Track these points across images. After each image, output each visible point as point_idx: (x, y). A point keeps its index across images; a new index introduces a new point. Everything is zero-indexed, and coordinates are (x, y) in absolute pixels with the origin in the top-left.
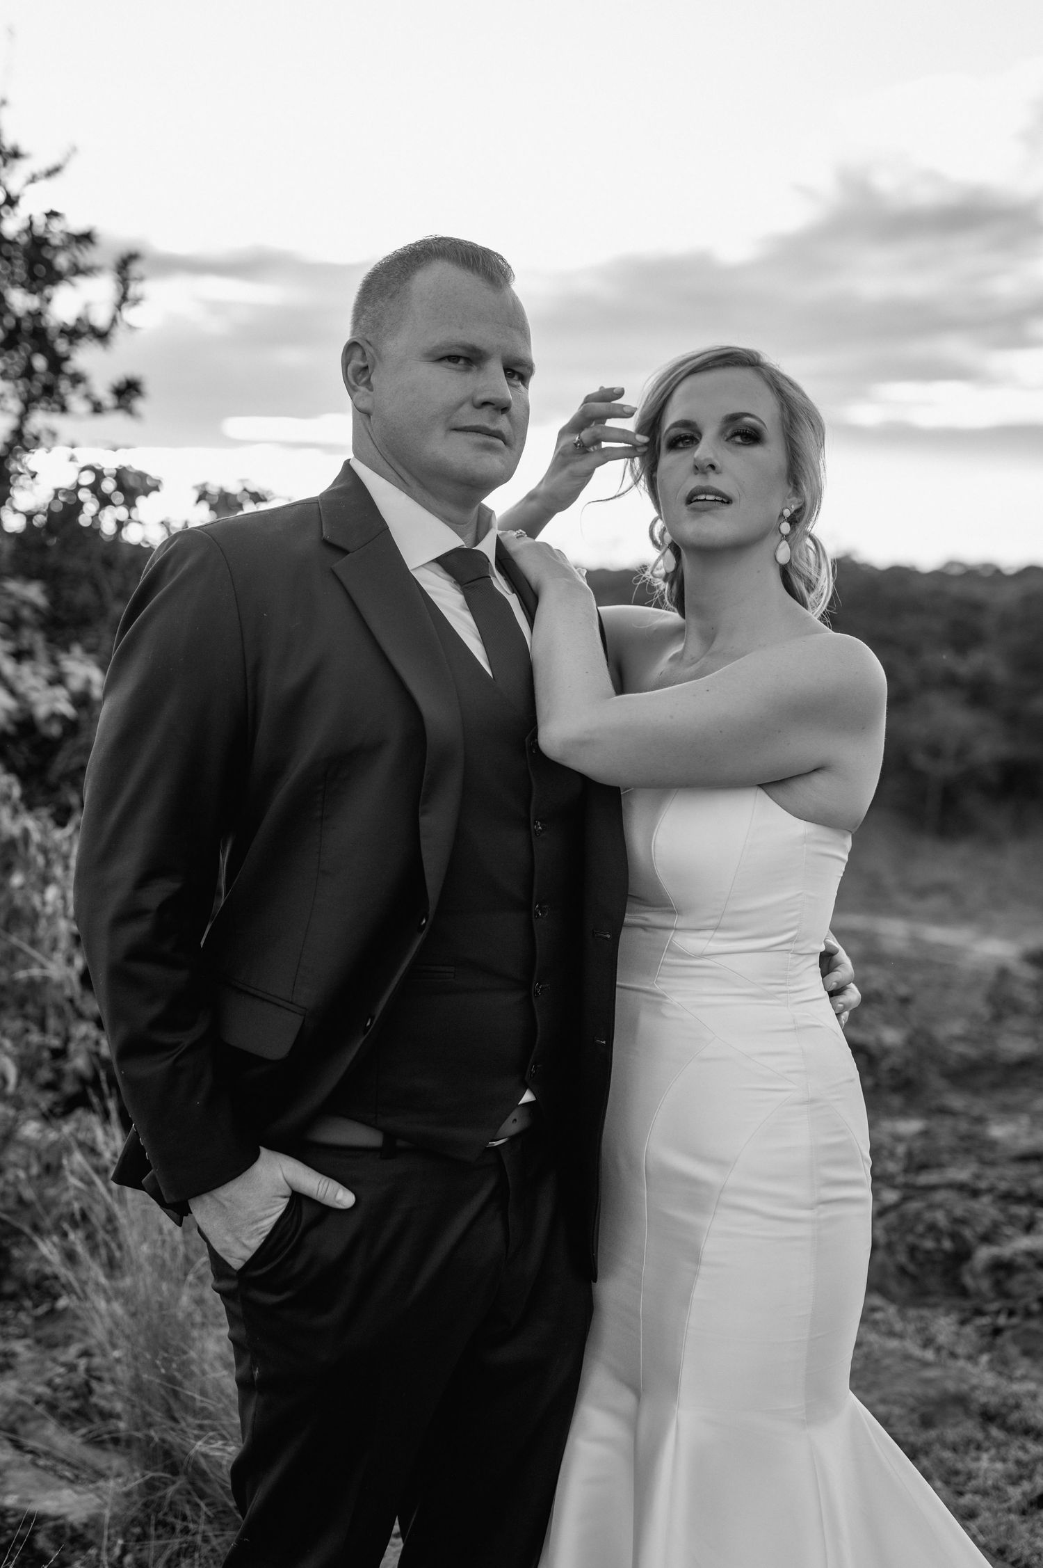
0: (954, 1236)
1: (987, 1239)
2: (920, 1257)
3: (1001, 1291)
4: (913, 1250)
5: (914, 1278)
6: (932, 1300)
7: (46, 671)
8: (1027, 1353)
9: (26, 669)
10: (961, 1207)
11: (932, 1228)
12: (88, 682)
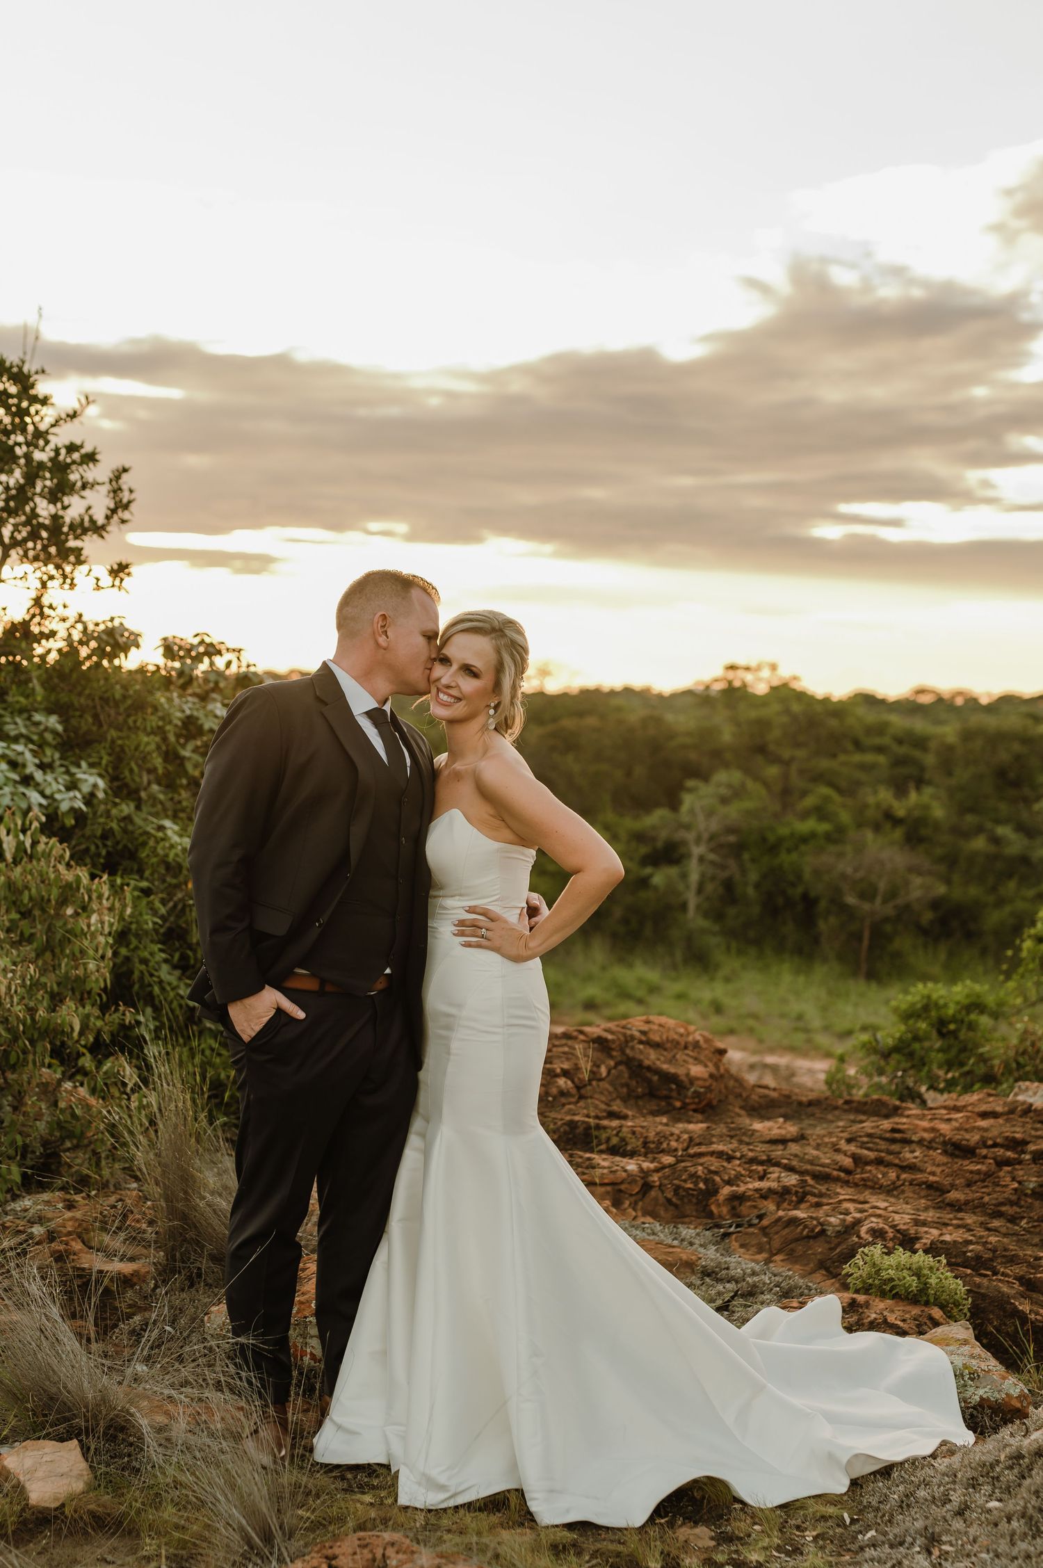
0: (706, 1181)
1: (729, 1182)
2: (682, 1193)
3: (735, 1213)
4: (677, 1189)
5: (676, 1206)
6: (687, 1220)
7: (65, 778)
8: (742, 1246)
9: (49, 778)
10: (715, 1164)
11: (694, 1176)
12: (95, 786)
